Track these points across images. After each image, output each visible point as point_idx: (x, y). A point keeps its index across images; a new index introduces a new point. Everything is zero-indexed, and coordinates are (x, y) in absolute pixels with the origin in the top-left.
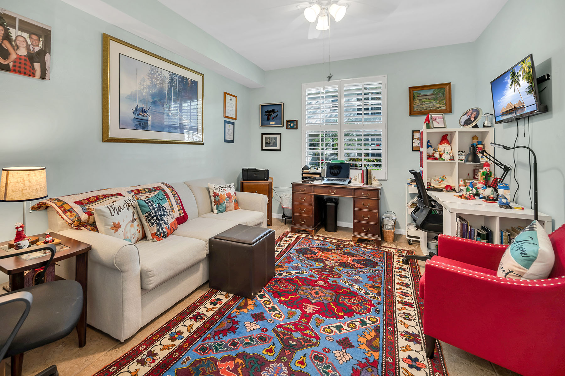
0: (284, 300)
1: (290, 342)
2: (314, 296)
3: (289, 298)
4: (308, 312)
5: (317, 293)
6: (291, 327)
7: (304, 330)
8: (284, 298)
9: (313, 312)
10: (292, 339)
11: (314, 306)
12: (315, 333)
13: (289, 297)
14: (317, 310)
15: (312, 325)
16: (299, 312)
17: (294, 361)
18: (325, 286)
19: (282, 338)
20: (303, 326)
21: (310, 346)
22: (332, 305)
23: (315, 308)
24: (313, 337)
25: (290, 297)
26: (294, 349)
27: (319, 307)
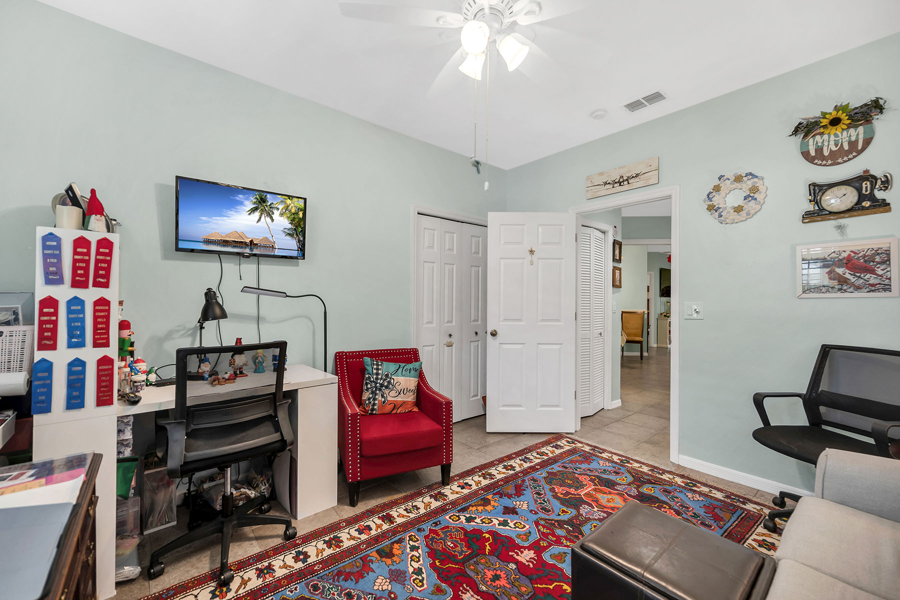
0: (565, 585)
1: (572, 529)
2: (505, 576)
3: (553, 585)
4: (532, 552)
5: (496, 577)
6: (565, 541)
7: (549, 534)
8: (564, 588)
9: (525, 550)
10: (568, 531)
11: (517, 557)
12: (537, 527)
13: (553, 587)
14: (516, 551)
15: (535, 536)
16: (546, 556)
17: (571, 515)
18: (468, 588)
19: (581, 534)
20: (548, 539)
21: (549, 520)
22: (489, 550)
23: (518, 555)
24: (542, 525)
25: (551, 587)
26: (569, 522)
27: (510, 553)
